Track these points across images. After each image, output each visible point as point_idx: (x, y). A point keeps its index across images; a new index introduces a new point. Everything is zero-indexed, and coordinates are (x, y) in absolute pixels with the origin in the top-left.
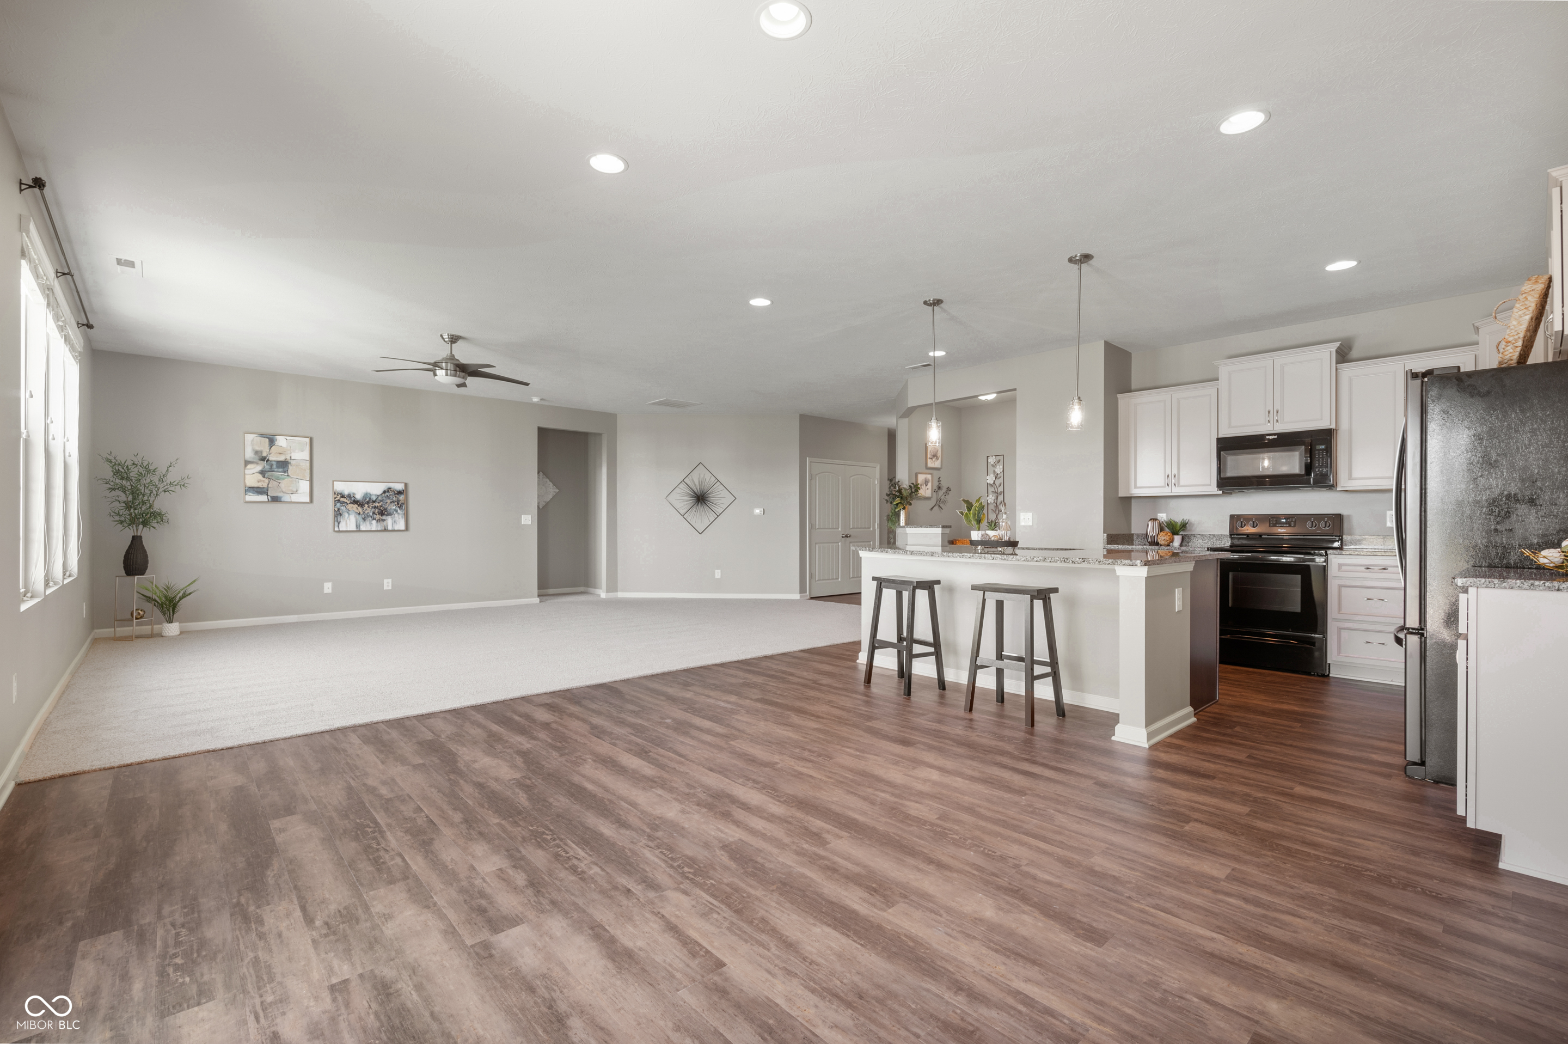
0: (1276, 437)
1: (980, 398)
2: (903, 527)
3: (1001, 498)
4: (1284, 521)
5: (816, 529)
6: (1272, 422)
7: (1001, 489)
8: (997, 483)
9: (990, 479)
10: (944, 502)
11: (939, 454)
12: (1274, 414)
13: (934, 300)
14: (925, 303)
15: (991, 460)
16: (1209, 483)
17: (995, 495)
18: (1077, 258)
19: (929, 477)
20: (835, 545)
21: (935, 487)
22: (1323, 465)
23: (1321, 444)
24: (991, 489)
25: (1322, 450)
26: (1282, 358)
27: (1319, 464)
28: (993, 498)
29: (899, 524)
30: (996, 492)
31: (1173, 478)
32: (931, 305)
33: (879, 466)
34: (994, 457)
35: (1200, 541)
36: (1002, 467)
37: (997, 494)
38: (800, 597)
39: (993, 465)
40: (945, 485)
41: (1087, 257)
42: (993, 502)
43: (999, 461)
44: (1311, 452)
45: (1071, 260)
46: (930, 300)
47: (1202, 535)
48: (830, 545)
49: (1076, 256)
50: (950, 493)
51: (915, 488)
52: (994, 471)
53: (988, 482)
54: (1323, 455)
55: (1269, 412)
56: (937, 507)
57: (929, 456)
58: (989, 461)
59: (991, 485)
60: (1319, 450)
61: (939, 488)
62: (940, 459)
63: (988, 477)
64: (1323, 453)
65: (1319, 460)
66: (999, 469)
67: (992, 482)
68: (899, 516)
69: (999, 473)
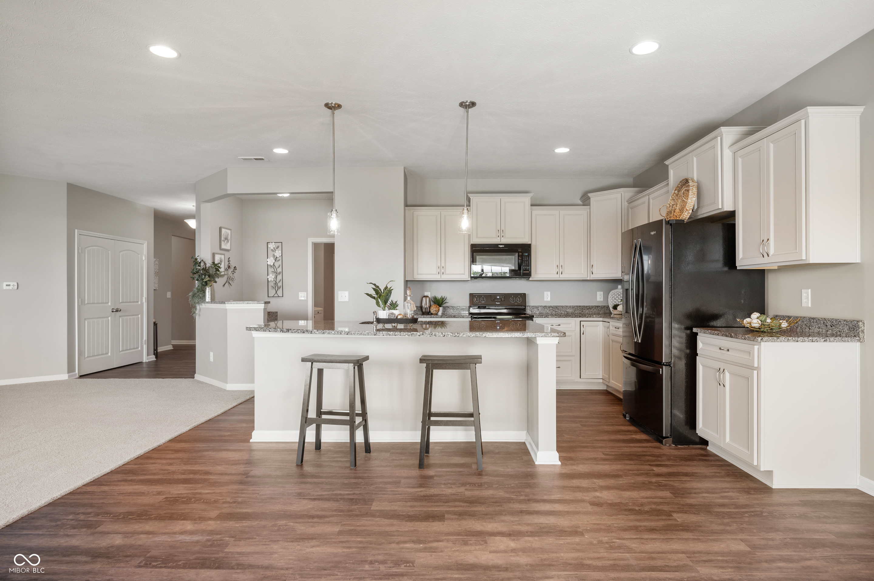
0: (503, 246)
1: (278, 195)
2: (208, 303)
3: (279, 277)
4: (499, 297)
5: (85, 305)
6: (500, 236)
7: (279, 270)
8: (277, 264)
9: (271, 261)
10: (233, 279)
11: (229, 238)
12: (501, 232)
13: (335, 104)
14: (327, 105)
15: (271, 246)
16: (463, 273)
17: (275, 274)
18: (468, 104)
19: (223, 257)
20: (104, 319)
21: (226, 267)
22: (527, 265)
23: (526, 253)
24: (271, 270)
25: (526, 256)
26: (506, 198)
27: (525, 264)
28: (273, 277)
29: (205, 300)
30: (275, 272)
31: (441, 269)
32: (330, 108)
33: (146, 243)
34: (273, 243)
35: (452, 311)
36: (280, 252)
37: (277, 274)
38: (69, 377)
39: (272, 250)
40: (233, 265)
41: (473, 104)
42: (272, 280)
43: (278, 247)
44: (521, 257)
45: (462, 105)
46: (332, 103)
47: (453, 307)
48: (100, 320)
49: (467, 102)
50: (236, 271)
51: (216, 267)
52: (274, 256)
53: (269, 263)
54: (527, 259)
55: (498, 231)
56: (227, 284)
57: (222, 239)
58: (269, 246)
59: (271, 266)
60: (525, 256)
61: (229, 267)
62: (230, 241)
63: (268, 260)
64: (527, 258)
65: (525, 262)
66: (278, 253)
67: (272, 264)
68: (204, 292)
69: (278, 256)
